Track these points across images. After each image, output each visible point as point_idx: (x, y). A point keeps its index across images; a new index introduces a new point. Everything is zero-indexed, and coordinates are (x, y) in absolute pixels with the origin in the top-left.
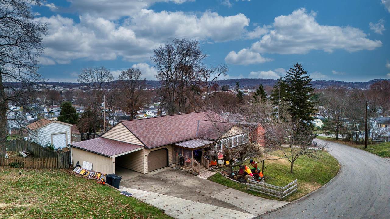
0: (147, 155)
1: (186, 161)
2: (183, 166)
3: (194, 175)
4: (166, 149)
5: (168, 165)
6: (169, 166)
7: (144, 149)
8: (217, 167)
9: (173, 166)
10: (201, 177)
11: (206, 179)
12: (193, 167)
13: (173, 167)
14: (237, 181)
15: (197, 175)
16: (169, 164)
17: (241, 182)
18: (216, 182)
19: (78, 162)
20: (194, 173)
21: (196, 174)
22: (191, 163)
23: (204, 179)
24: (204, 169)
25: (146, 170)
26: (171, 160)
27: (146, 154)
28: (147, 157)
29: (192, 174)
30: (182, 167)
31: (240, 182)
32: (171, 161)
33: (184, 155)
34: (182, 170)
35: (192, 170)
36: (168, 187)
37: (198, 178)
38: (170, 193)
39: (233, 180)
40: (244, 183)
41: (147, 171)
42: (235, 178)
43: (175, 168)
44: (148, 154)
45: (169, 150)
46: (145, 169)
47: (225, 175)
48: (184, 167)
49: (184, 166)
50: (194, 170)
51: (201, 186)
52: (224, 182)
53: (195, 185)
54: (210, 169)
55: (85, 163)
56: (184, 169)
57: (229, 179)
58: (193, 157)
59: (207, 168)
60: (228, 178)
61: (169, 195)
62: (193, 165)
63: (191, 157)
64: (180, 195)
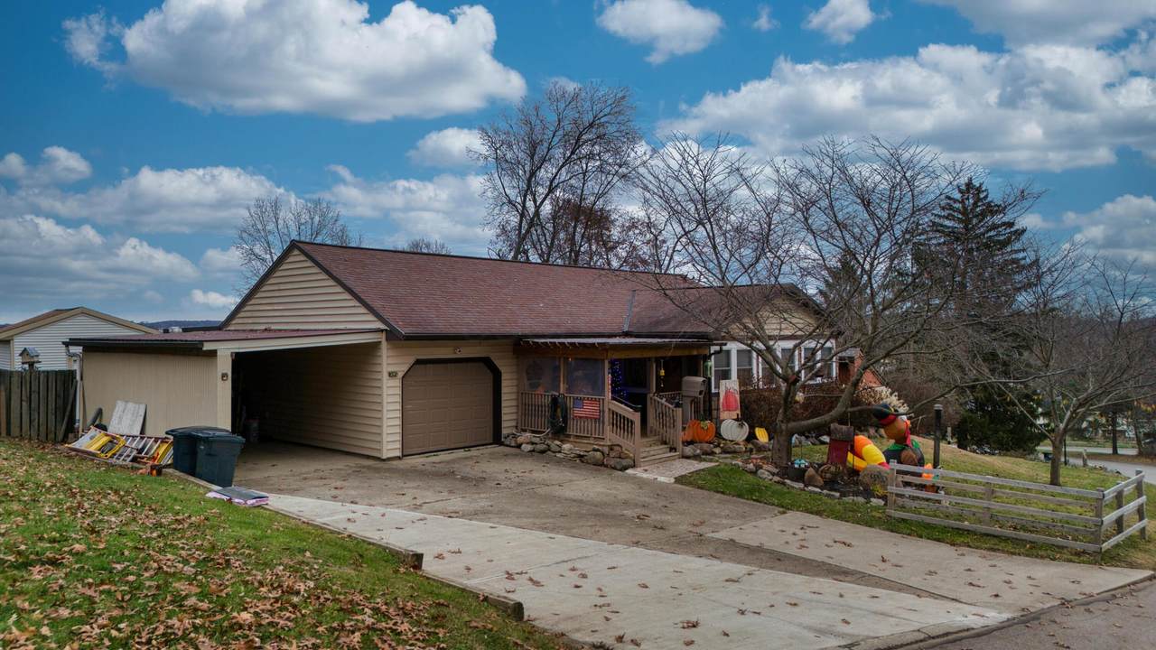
0: (400, 375)
1: (578, 412)
2: (562, 437)
3: (615, 468)
4: (487, 362)
5: (497, 439)
6: (501, 444)
7: (384, 345)
8: (717, 450)
9: (520, 440)
10: (645, 475)
11: (673, 480)
12: (611, 436)
13: (519, 446)
14: (825, 492)
15: (625, 468)
16: (505, 432)
17: (843, 495)
18: (723, 493)
19: (100, 413)
20: (612, 462)
21: (625, 462)
22: (598, 420)
23: (660, 482)
24: (660, 451)
25: (390, 444)
26: (514, 417)
27: (392, 369)
28: (397, 382)
29: (606, 466)
30: (561, 441)
31: (837, 494)
32: (514, 424)
33: (569, 390)
34: (558, 455)
35: (606, 450)
36: (482, 496)
37: (634, 477)
38: (485, 512)
39: (801, 485)
40: (861, 500)
41: (398, 445)
42: (811, 477)
43: (529, 447)
44: (402, 369)
45: (502, 369)
46: (385, 438)
47: (758, 467)
48: (569, 442)
49: (569, 436)
50: (611, 448)
51: (652, 501)
52: (759, 490)
53: (619, 498)
54: (689, 450)
55: (121, 409)
56: (566, 446)
57: (784, 484)
58: (608, 388)
59: (673, 449)
60: (777, 478)
61: (482, 520)
62: (608, 428)
63: (602, 392)
64: (537, 521)
